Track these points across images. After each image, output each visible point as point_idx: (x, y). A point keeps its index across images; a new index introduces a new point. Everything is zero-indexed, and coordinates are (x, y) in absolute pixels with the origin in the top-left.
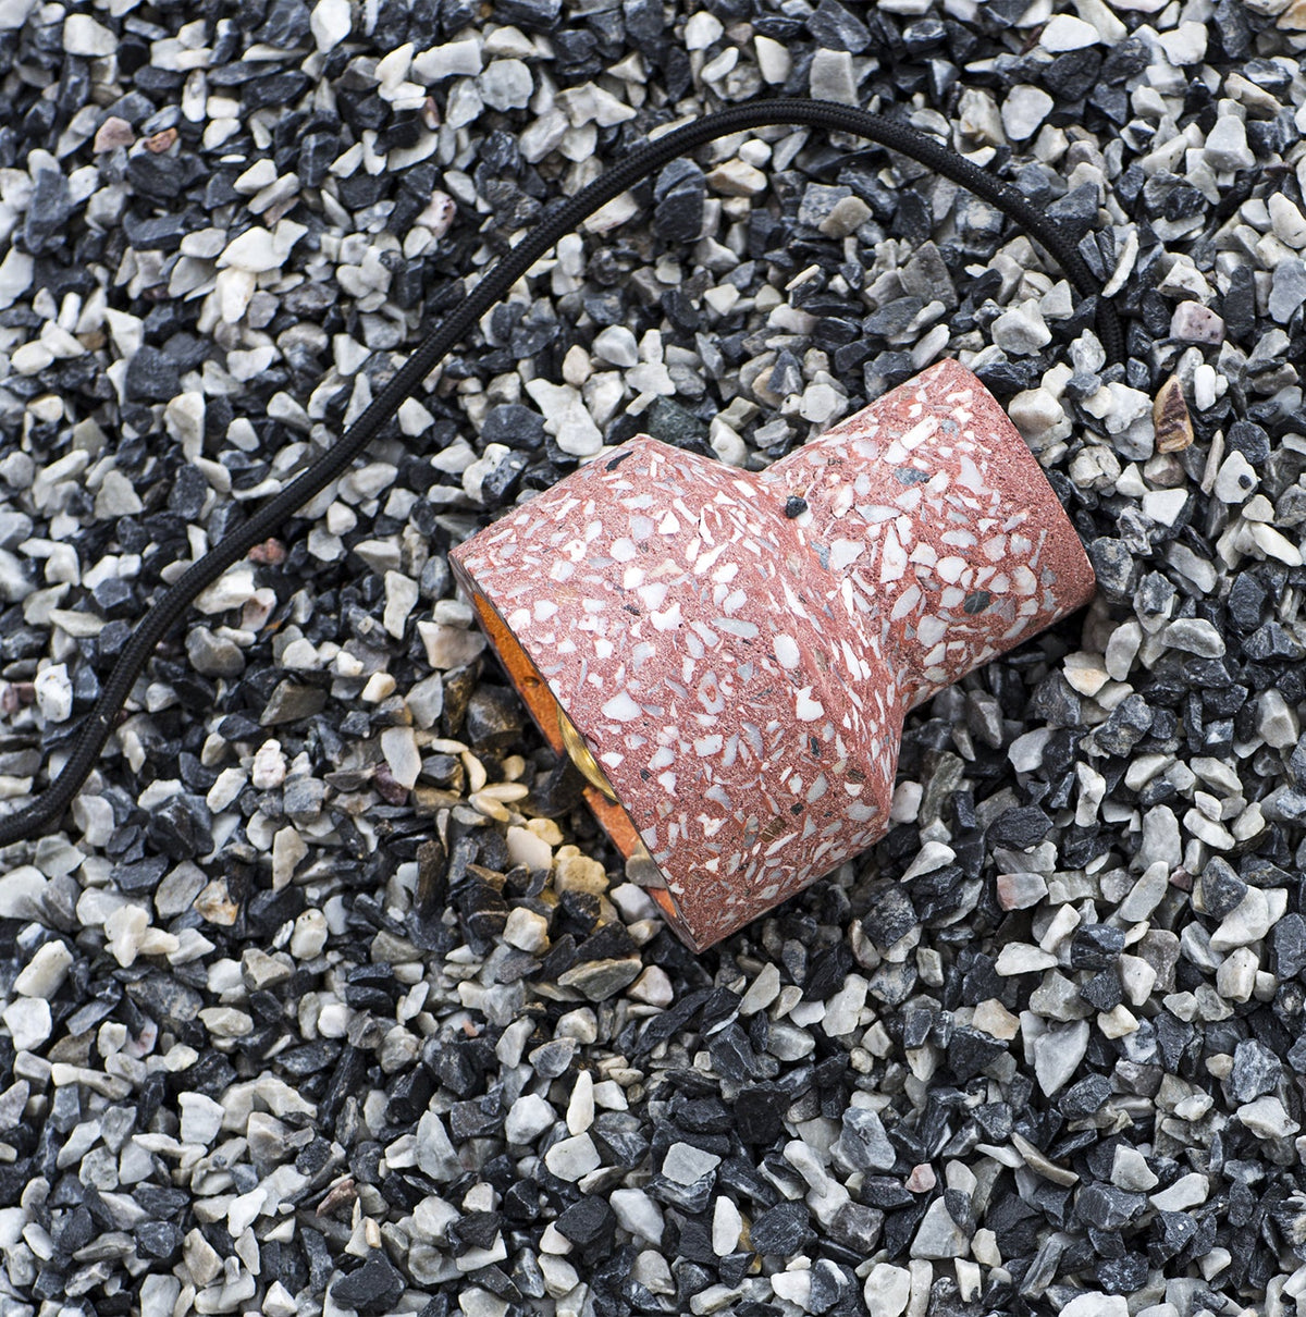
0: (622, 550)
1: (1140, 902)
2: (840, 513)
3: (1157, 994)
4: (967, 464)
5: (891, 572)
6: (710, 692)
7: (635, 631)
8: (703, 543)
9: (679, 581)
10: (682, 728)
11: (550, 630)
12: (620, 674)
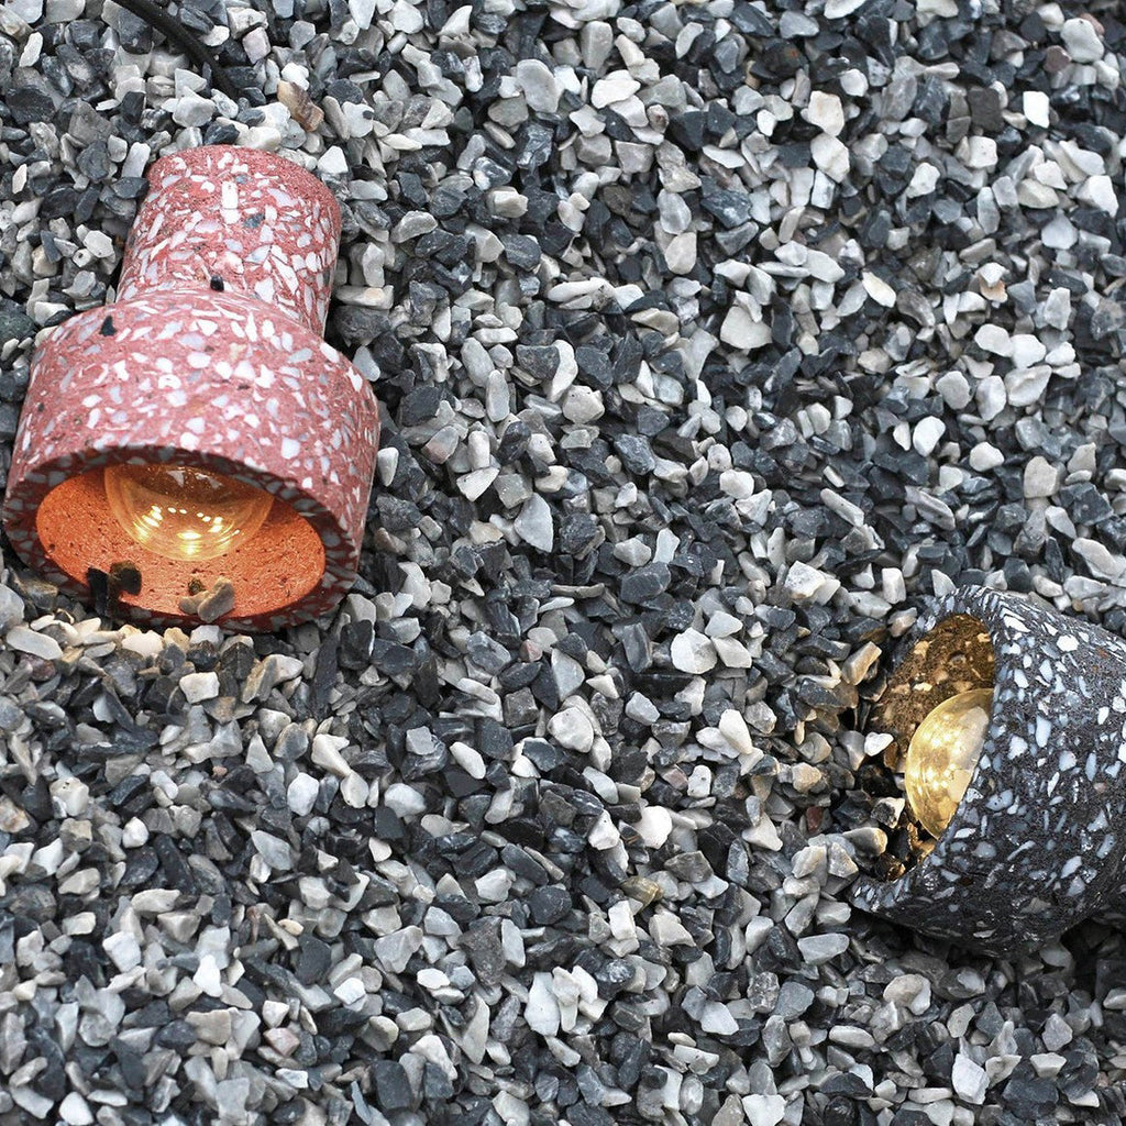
0: (199, 360)
1: (499, 404)
2: (241, 269)
3: (556, 448)
4: (273, 192)
5: (293, 285)
6: (318, 405)
7: (257, 397)
8: (238, 322)
9: (250, 352)
10: (321, 438)
11: (213, 433)
12: (273, 429)
